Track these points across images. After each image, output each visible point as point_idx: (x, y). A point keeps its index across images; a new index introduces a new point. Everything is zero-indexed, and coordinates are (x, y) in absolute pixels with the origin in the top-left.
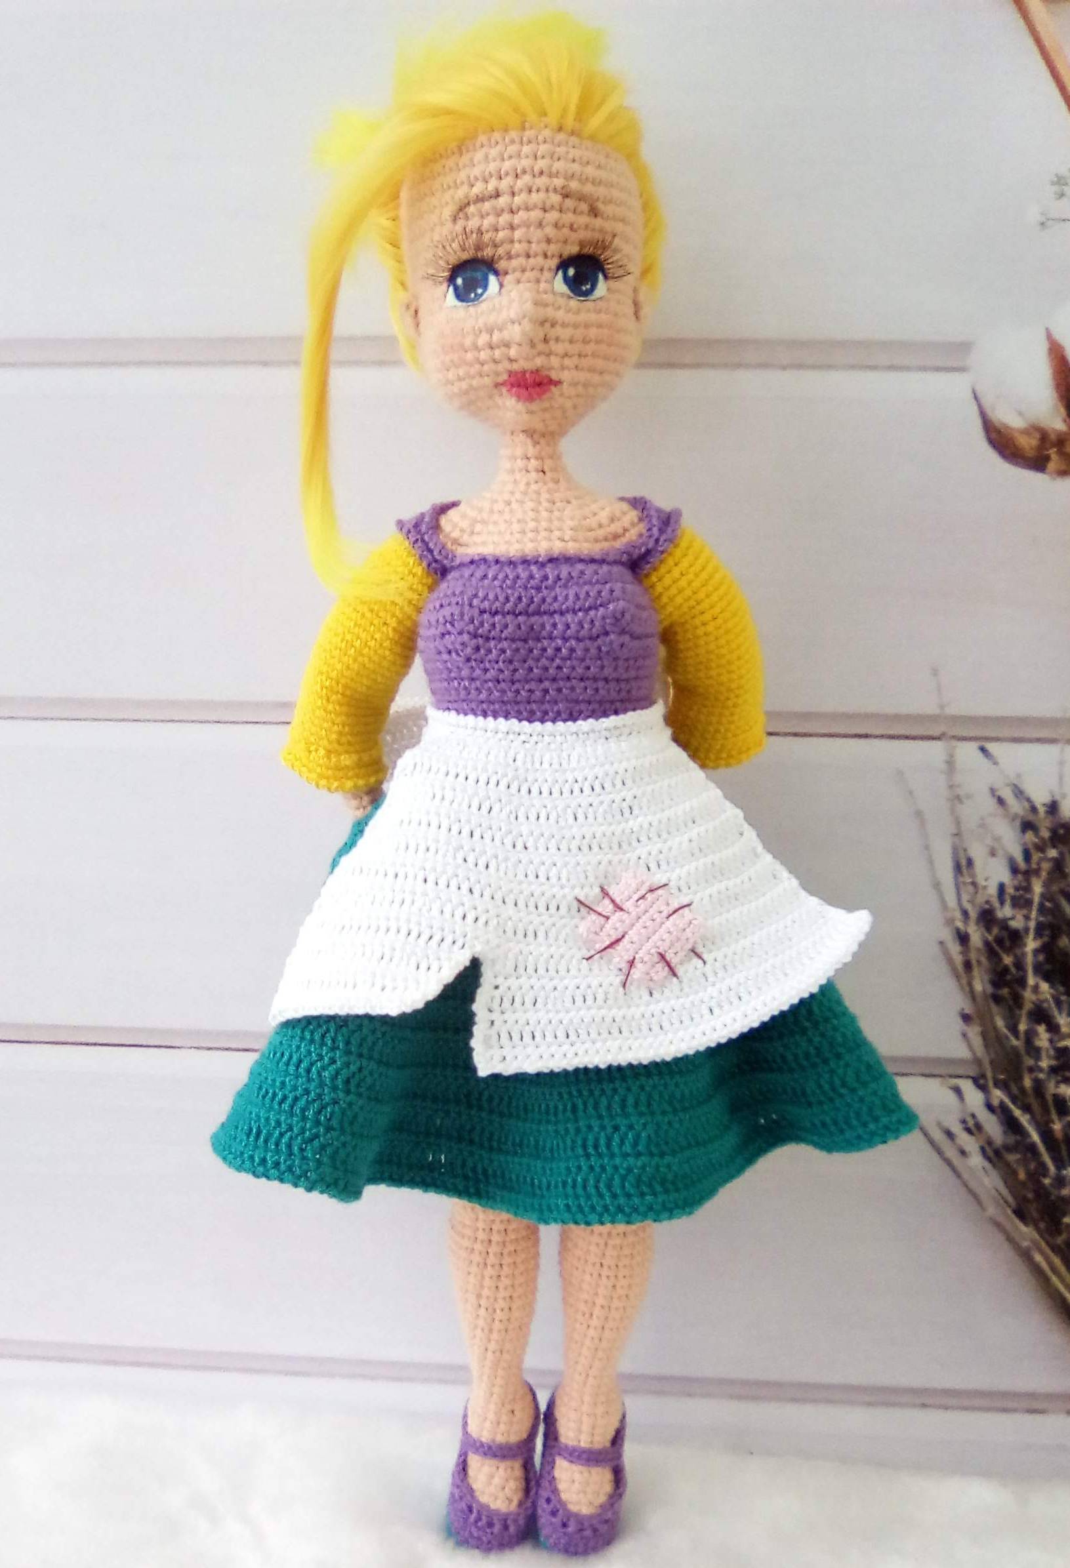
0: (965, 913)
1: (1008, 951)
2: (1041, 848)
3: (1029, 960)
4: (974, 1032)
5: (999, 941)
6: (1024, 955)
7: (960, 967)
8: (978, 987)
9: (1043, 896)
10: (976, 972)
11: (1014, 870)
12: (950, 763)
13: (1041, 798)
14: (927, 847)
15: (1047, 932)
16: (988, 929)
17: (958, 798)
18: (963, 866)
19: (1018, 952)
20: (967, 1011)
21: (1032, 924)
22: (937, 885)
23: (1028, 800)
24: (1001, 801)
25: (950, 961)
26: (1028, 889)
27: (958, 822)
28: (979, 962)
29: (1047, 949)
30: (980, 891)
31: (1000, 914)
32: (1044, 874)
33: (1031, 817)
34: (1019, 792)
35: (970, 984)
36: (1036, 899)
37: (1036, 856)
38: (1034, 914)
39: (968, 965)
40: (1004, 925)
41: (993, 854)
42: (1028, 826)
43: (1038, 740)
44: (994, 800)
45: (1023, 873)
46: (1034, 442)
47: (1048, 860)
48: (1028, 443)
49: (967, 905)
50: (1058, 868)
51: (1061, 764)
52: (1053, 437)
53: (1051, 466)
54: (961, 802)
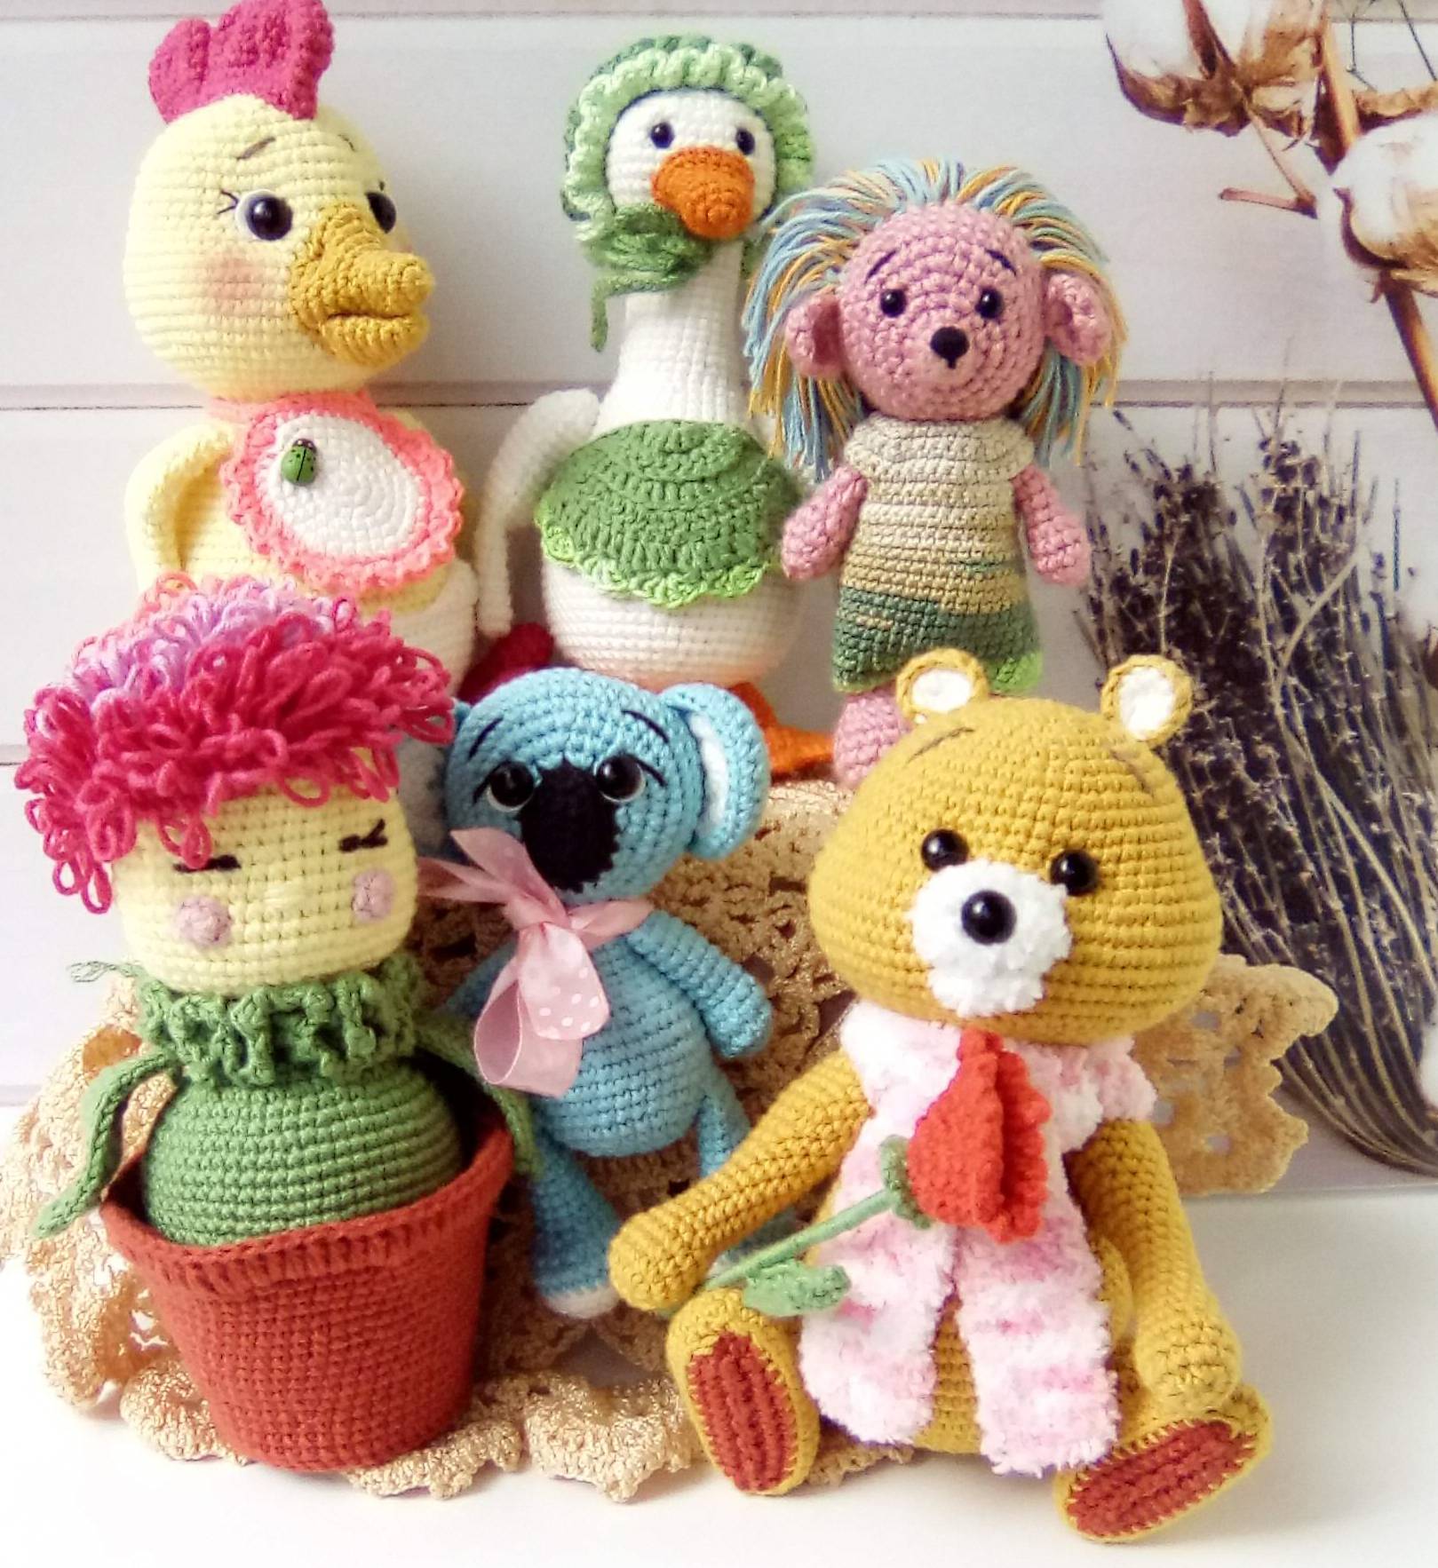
0: (1099, 583)
1: (1139, 617)
2: (1173, 513)
3: (1162, 625)
5: (1132, 608)
6: (1157, 621)
7: (1095, 638)
8: (1111, 655)
9: (1175, 562)
10: (1109, 640)
11: (1147, 536)
13: (1174, 463)
15: (1179, 598)
16: (1122, 599)
17: (1093, 466)
18: (1097, 533)
19: (1151, 619)
21: (1165, 591)
23: (1162, 465)
24: (1134, 467)
25: (1084, 631)
26: (1160, 555)
27: (1091, 489)
28: (1112, 630)
29: (1180, 615)
30: (1113, 559)
31: (1133, 581)
32: (1176, 539)
33: (1165, 482)
34: (1152, 457)
35: (1103, 653)
36: (1169, 564)
37: (1168, 522)
38: (1166, 580)
39: (1101, 635)
40: (1136, 591)
41: (1126, 520)
42: (1160, 491)
43: (1174, 404)
44: (1127, 467)
45: (1155, 539)
46: (1170, 93)
47: (1180, 525)
48: (1163, 94)
49: (1100, 573)
50: (1190, 531)
51: (1196, 427)
52: (1189, 87)
53: (1188, 117)
54: (1095, 469)
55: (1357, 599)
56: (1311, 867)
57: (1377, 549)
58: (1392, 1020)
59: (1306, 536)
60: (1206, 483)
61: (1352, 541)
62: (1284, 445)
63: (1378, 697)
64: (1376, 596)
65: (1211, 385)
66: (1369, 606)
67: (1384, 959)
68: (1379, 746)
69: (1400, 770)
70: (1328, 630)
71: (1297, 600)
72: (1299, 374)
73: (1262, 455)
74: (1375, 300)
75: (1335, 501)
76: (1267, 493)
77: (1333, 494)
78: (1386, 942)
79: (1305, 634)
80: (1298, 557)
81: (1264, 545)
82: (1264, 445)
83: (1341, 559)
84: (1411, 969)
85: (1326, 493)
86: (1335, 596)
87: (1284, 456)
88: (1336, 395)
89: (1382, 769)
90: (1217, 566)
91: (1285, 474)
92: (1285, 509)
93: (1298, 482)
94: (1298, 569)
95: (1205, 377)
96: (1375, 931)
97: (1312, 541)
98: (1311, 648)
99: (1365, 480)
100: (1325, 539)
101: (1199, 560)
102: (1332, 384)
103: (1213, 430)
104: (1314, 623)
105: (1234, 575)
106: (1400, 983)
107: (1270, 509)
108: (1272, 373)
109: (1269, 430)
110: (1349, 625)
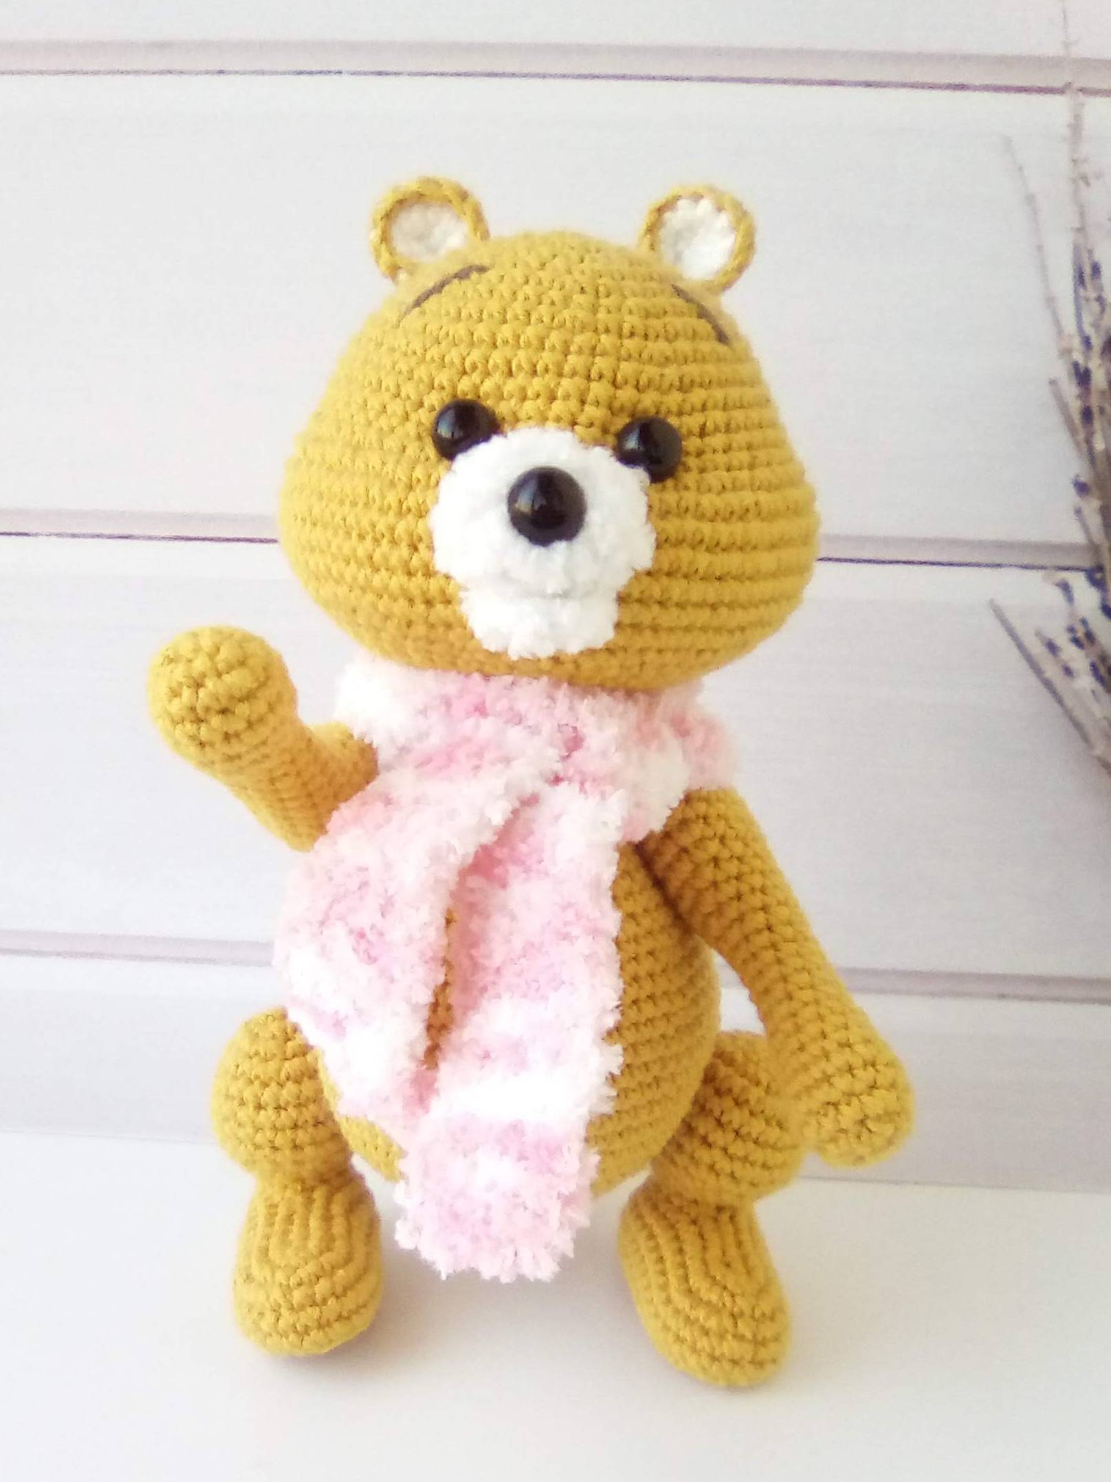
0: (1087, 342)
4: (1092, 506)
7: (1077, 418)
8: (1099, 445)
10: (1097, 424)
12: (1076, 127)
14: (1040, 248)
17: (1085, 178)
18: (1087, 274)
20: (1083, 479)
22: (1051, 300)
25: (1063, 408)
27: (1082, 213)
28: (1101, 409)
35: (1089, 441)
39: (1087, 415)
49: (1089, 330)
54: (1088, 184)
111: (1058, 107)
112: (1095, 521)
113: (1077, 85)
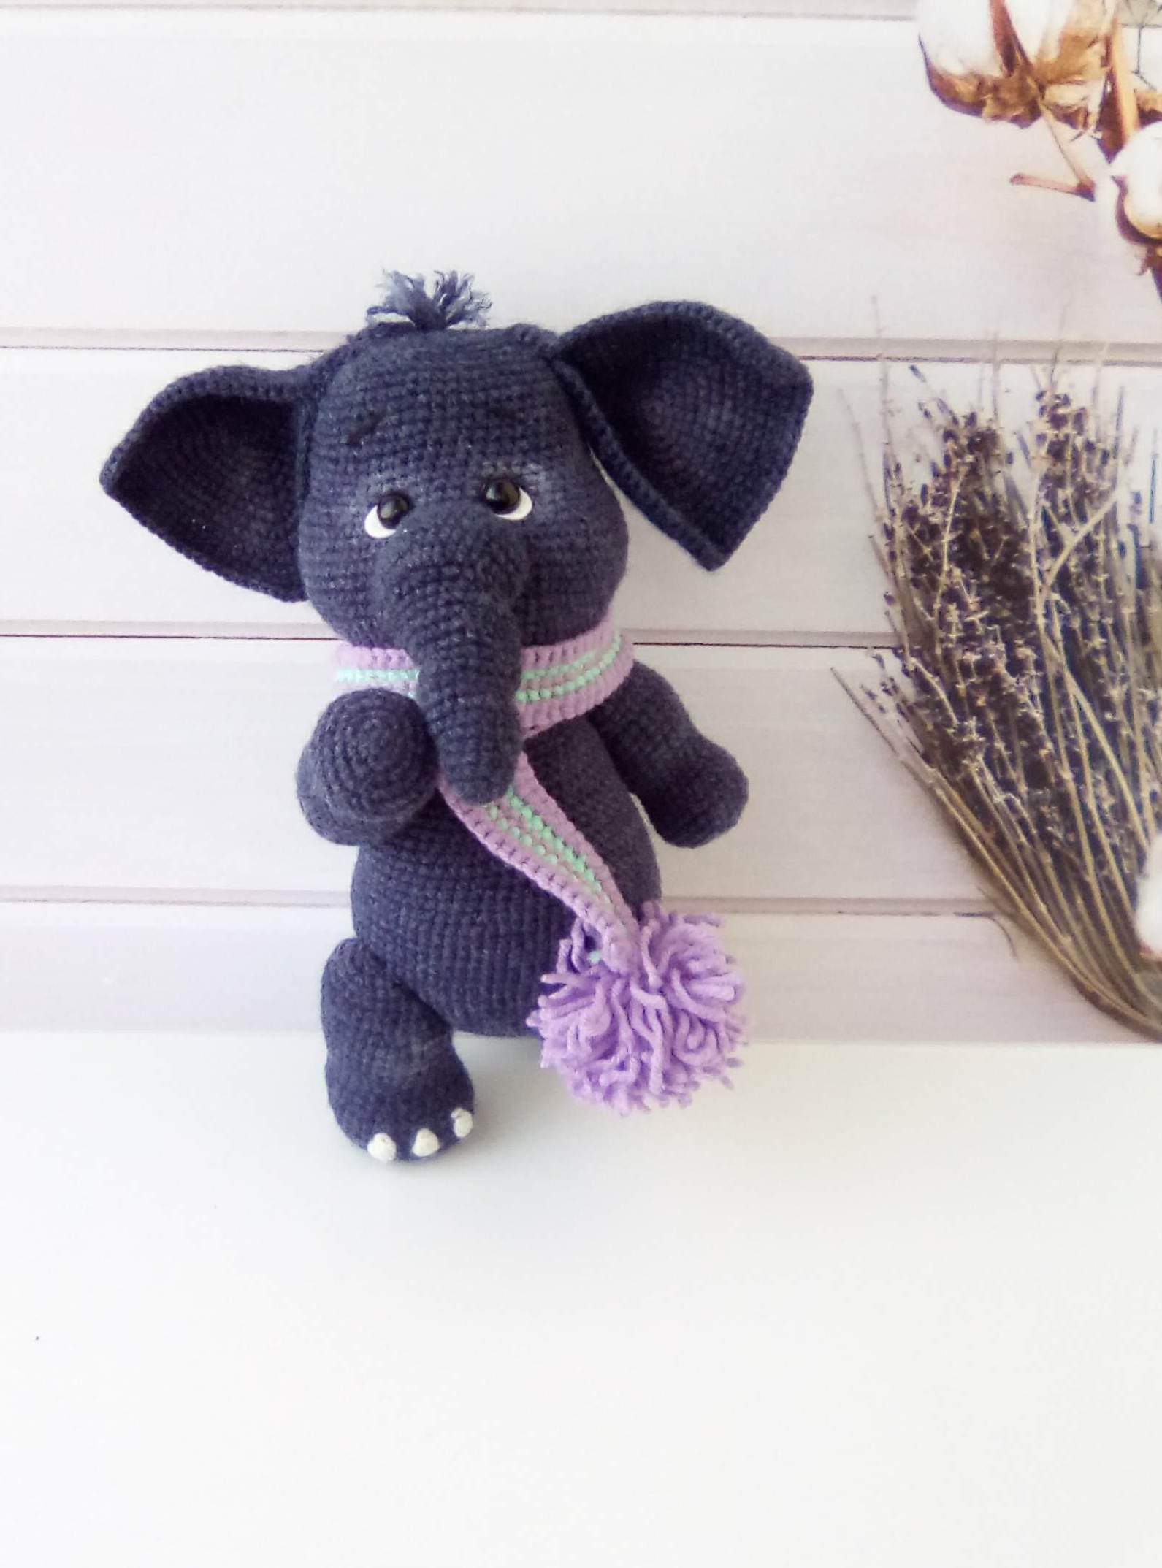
0: (892, 512)
1: (927, 543)
2: (959, 455)
3: (946, 549)
4: (896, 610)
5: (920, 534)
6: (941, 546)
7: (886, 558)
8: (901, 573)
9: (959, 495)
10: (899, 561)
11: (936, 474)
12: (884, 381)
13: (961, 411)
14: (862, 456)
15: (962, 526)
16: (912, 526)
17: (891, 413)
18: (892, 471)
19: (936, 543)
20: (890, 594)
21: (949, 520)
22: (869, 488)
23: (951, 412)
24: (927, 414)
25: (878, 552)
26: (947, 490)
27: (889, 433)
28: (902, 553)
29: (961, 540)
30: (906, 492)
31: (922, 512)
32: (961, 478)
33: (952, 428)
34: (943, 406)
35: (894, 572)
36: (954, 498)
37: (955, 461)
38: (951, 511)
39: (892, 556)
40: (925, 521)
41: (918, 460)
42: (949, 435)
43: (962, 360)
44: (921, 414)
45: (943, 476)
46: (972, 88)
47: (965, 464)
48: (966, 89)
49: (894, 505)
50: (974, 471)
51: (981, 380)
52: (989, 84)
53: (987, 110)
54: (893, 415)
55: (1116, 530)
56: (1049, 745)
57: (1135, 487)
58: (1110, 872)
59: (1074, 476)
60: (989, 429)
61: (1114, 481)
62: (1058, 397)
63: (1128, 611)
64: (1133, 528)
65: (996, 344)
66: (1126, 536)
67: (1104, 821)
68: (1124, 652)
69: (1138, 671)
70: (1088, 555)
71: (1063, 529)
72: (1073, 336)
73: (1038, 405)
74: (1143, 271)
75: (1100, 446)
76: (1041, 438)
77: (1099, 441)
78: (1106, 806)
79: (1068, 559)
80: (1066, 493)
81: (1037, 482)
82: (1040, 396)
83: (1103, 495)
84: (1127, 830)
85: (1092, 439)
86: (1097, 527)
87: (1057, 406)
88: (1104, 354)
89: (1123, 669)
90: (996, 499)
91: (1057, 421)
92: (1056, 452)
93: (1068, 429)
94: (1066, 503)
95: (991, 337)
96: (1097, 797)
97: (1079, 479)
98: (1073, 570)
99: (1127, 426)
100: (1091, 479)
101: (981, 496)
102: (1101, 345)
103: (996, 382)
104: (1078, 549)
105: (1009, 507)
106: (1117, 841)
107: (1043, 451)
108: (1049, 334)
109: (1044, 384)
110: (1108, 552)
111: (874, 368)
112: (898, 619)
113: (886, 355)
